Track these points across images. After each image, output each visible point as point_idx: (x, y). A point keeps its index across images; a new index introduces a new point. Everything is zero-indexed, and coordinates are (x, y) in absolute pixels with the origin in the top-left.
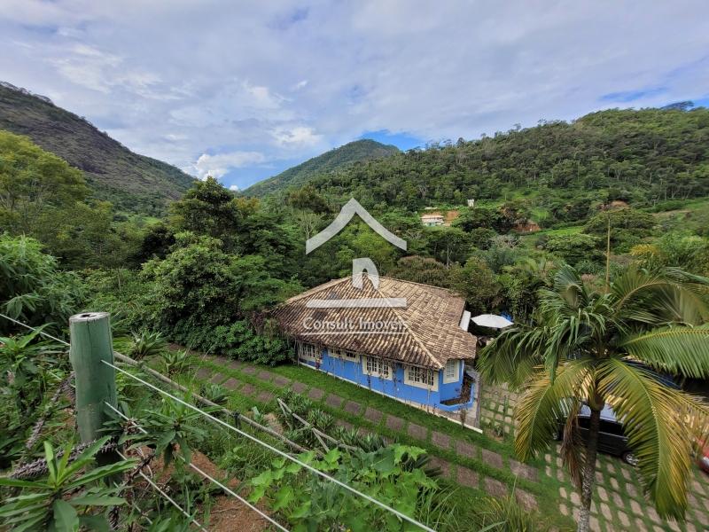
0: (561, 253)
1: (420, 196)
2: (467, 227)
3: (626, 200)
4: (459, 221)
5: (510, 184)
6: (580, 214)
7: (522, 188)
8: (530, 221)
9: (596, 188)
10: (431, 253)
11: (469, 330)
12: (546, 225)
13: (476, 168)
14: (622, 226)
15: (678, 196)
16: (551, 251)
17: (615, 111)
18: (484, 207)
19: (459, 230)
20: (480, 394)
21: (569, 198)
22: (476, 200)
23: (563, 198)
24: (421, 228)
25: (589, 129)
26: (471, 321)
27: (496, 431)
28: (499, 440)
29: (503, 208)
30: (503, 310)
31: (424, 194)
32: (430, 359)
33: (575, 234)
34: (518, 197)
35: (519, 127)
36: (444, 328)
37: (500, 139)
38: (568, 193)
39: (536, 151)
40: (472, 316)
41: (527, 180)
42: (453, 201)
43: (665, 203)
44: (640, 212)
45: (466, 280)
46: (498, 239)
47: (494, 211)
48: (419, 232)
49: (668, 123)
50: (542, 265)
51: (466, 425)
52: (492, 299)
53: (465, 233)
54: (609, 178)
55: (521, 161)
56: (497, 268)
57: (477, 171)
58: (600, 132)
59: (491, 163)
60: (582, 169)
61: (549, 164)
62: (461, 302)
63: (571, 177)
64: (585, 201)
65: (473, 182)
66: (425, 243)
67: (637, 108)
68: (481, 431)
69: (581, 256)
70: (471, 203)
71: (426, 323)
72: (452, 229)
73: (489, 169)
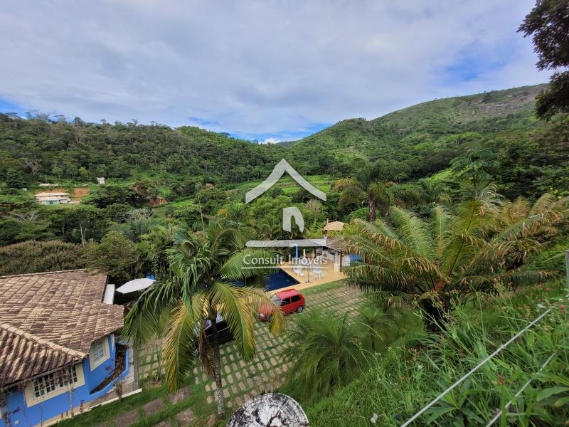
0: (183, 219)
1: (29, 170)
2: (101, 203)
3: (212, 183)
4: (89, 198)
5: (137, 166)
6: (190, 192)
7: (148, 171)
8: (159, 197)
9: (196, 175)
10: (57, 234)
11: (115, 302)
12: (170, 199)
13: (101, 149)
14: (212, 198)
15: (234, 181)
16: (177, 217)
17: (197, 128)
18: (116, 185)
19: (92, 207)
20: (136, 356)
21: (182, 180)
22: (106, 178)
23: (178, 180)
24: (36, 207)
25: (185, 137)
26: (116, 292)
27: (155, 379)
28: (158, 386)
29: (134, 186)
30: (146, 273)
31: (35, 168)
32: (66, 355)
33: (189, 205)
34: (145, 177)
35: (136, 122)
36: (84, 311)
37: (120, 128)
38: (181, 177)
39: (153, 144)
40: (116, 287)
41: (151, 165)
42: (79, 178)
43: (229, 185)
44: (219, 190)
45: (104, 255)
46: (134, 212)
47: (127, 188)
48: (33, 213)
49: (222, 142)
50: (170, 229)
51: (123, 396)
52: (134, 265)
53: (99, 210)
54: (202, 169)
55: (143, 150)
56: (135, 238)
57: (101, 152)
58: (192, 139)
59: (116, 147)
60: (186, 161)
61: (164, 155)
62: (103, 278)
63: (181, 166)
64: (192, 183)
65: (101, 162)
66: (46, 224)
67: (208, 130)
68: (140, 390)
69: (195, 219)
70: (101, 181)
71: (55, 315)
72: (84, 206)
73: (115, 152)
